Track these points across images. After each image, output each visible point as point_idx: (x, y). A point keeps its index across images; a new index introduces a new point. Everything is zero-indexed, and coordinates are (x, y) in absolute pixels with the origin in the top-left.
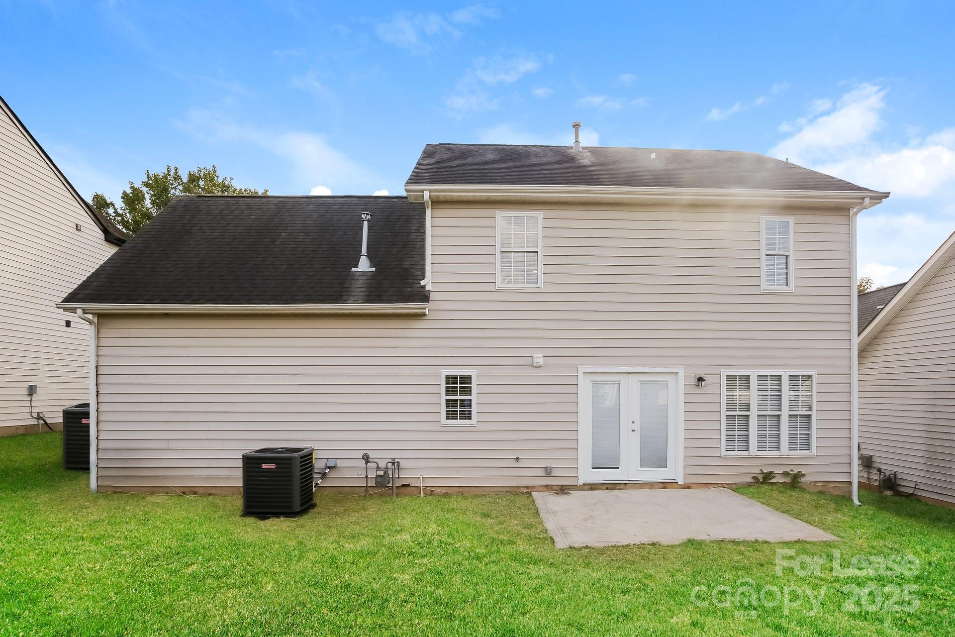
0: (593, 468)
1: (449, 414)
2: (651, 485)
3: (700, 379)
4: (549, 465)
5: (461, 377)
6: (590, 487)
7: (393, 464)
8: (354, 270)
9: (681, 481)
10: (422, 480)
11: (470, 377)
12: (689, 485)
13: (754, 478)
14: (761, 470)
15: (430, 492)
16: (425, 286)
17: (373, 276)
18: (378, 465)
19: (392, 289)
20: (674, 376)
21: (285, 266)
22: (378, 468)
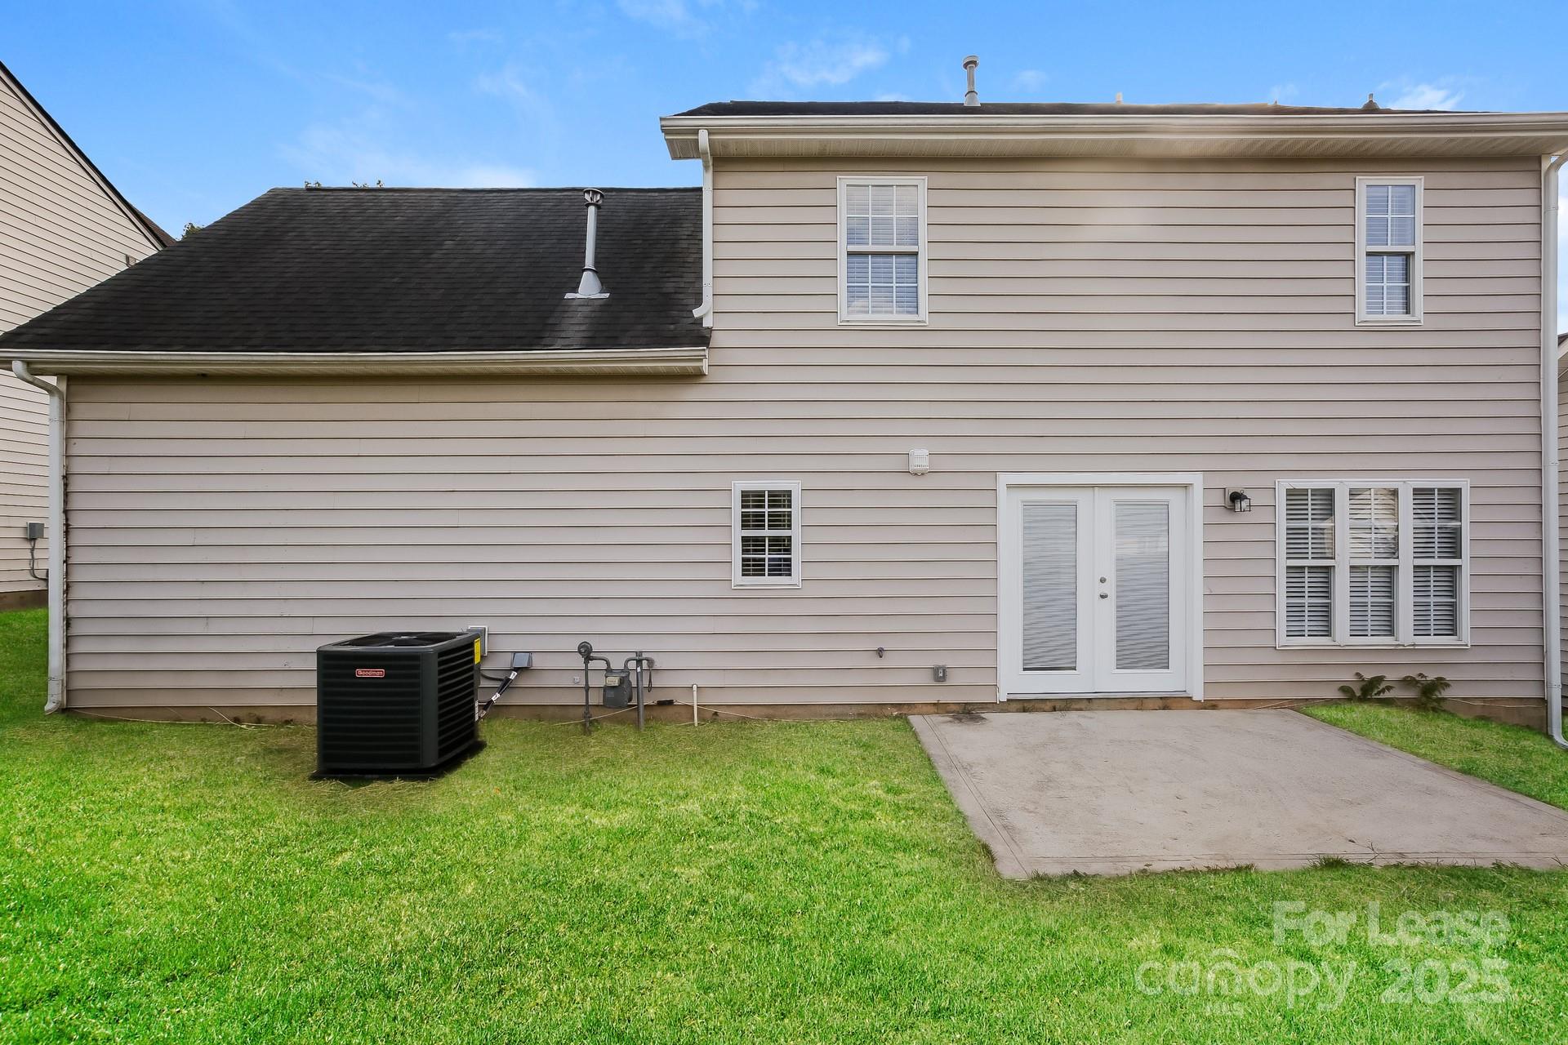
0: (1025, 669)
1: (749, 565)
2: (1139, 703)
3: (1236, 497)
4: (941, 664)
5: (772, 494)
6: (1019, 706)
7: (639, 662)
8: (569, 296)
9: (1198, 695)
10: (695, 693)
11: (789, 493)
12: (1214, 703)
13: (1343, 689)
14: (1357, 674)
15: (711, 716)
16: (701, 319)
17: (605, 306)
18: (608, 663)
19: (641, 327)
20: (1180, 493)
21: (441, 291)
22: (609, 671)
